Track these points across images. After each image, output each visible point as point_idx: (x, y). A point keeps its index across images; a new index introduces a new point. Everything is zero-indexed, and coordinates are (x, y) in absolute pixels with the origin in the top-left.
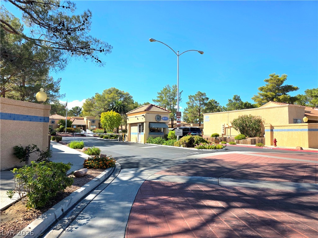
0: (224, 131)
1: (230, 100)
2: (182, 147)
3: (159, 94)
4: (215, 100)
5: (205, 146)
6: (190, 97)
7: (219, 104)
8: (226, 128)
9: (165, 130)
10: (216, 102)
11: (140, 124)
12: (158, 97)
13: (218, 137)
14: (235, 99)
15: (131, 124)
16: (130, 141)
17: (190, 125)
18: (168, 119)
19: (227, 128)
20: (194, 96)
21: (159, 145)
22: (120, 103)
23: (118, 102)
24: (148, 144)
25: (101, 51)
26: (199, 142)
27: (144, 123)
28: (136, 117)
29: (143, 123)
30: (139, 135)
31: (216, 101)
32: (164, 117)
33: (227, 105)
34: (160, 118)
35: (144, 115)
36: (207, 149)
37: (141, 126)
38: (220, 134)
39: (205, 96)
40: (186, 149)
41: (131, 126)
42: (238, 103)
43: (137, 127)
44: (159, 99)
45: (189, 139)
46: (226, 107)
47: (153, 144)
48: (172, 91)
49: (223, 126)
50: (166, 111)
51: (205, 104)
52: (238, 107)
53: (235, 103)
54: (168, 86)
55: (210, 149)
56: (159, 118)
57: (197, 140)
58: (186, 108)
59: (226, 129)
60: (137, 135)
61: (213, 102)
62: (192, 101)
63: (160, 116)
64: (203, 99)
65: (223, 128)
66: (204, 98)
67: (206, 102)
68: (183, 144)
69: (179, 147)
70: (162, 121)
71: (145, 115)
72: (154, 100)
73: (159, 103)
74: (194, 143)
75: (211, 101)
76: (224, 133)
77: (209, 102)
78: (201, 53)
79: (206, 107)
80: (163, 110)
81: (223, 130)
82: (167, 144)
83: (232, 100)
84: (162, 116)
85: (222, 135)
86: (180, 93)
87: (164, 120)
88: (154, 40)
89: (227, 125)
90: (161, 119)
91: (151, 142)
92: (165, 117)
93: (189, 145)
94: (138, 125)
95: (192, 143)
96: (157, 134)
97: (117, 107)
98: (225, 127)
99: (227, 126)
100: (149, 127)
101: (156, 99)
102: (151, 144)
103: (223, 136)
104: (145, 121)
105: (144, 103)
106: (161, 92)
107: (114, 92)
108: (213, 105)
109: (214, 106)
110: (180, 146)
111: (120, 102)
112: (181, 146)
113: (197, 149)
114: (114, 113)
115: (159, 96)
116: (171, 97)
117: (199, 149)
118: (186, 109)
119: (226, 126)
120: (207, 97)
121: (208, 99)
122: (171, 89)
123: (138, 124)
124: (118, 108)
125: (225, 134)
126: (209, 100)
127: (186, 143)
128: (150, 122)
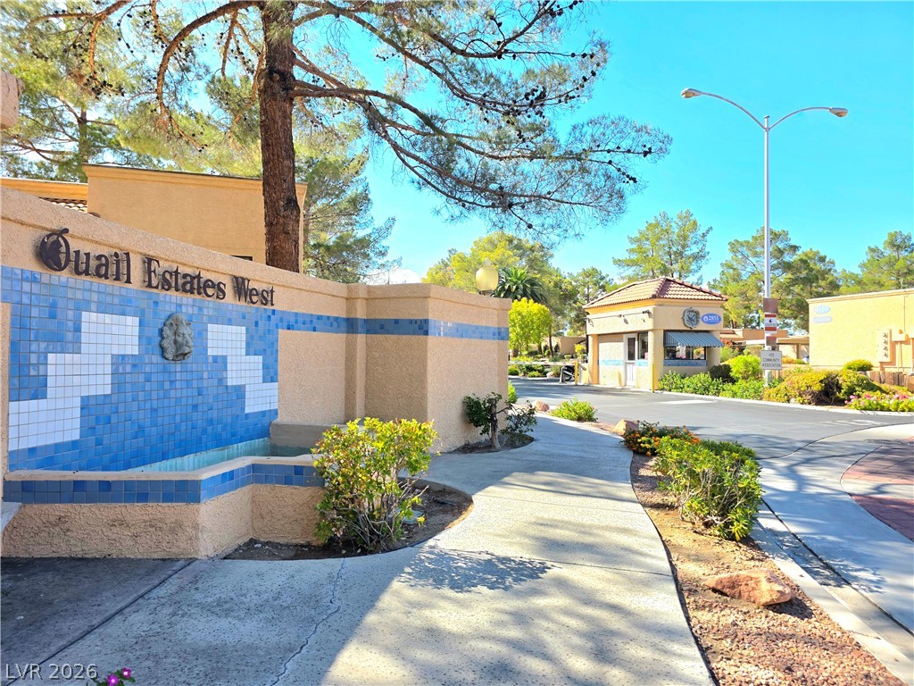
0: (889, 353)
1: (872, 250)
2: (795, 404)
3: (633, 240)
4: (818, 252)
5: (885, 403)
6: (734, 247)
7: (833, 263)
8: (896, 342)
9: (709, 353)
10: (822, 259)
11: (635, 336)
12: (631, 251)
13: (868, 372)
14: (894, 246)
15: (599, 335)
16: (598, 384)
17: (734, 333)
18: (720, 319)
19: (901, 342)
20: (748, 242)
21: (705, 396)
22: (521, 275)
23: (516, 273)
24: (665, 393)
25: (645, 154)
26: (857, 389)
27: (650, 333)
28: (620, 316)
29: (642, 334)
30: (629, 367)
31: (822, 254)
32: (708, 315)
33: (862, 266)
34: (697, 318)
35: (650, 309)
36: (890, 411)
37: (636, 342)
38: (876, 364)
39: (787, 239)
40: (815, 410)
41: (599, 342)
42: (905, 258)
43: (622, 344)
44: (634, 257)
45: (821, 381)
46: (858, 271)
47: (684, 394)
48: (676, 231)
49: (886, 336)
50: (714, 298)
51: (788, 267)
52: (906, 271)
53: (893, 260)
54: (665, 216)
55: (903, 411)
56: (693, 316)
57: (849, 384)
58: (715, 280)
59: (898, 346)
60: (621, 369)
61: (811, 259)
62: (740, 257)
63: (697, 313)
64: (781, 252)
65: (886, 342)
66: (781, 246)
67: (787, 258)
68: (800, 395)
69: (786, 405)
70: (701, 326)
71: (651, 311)
72: (620, 260)
73: (633, 268)
74: (840, 392)
75: (806, 255)
76: (888, 360)
77: (802, 261)
78: (840, 113)
79: (790, 276)
80: (702, 293)
81: (886, 348)
82: (736, 394)
83: (881, 248)
84: (703, 312)
85: (879, 365)
86: (704, 235)
87: (708, 322)
88: (696, 93)
89: (901, 332)
90: (700, 320)
91: (677, 388)
92: (711, 315)
93: (823, 398)
94: (625, 338)
95: (834, 394)
96: (686, 365)
97: (515, 287)
98: (894, 339)
99: (902, 338)
100: (664, 344)
101: (625, 256)
102: (674, 393)
103: (882, 369)
104: (651, 328)
105: (580, 271)
106: (638, 235)
107: (503, 244)
108: (812, 270)
109: (818, 271)
110: (788, 401)
111: (523, 271)
112: (792, 400)
113: (858, 412)
114: (529, 305)
115: (634, 246)
116: (674, 249)
117: (865, 409)
118: (712, 283)
119: (897, 337)
120: (793, 243)
121: (794, 248)
122: (673, 224)
123: (624, 335)
124: (517, 288)
125: (892, 363)
126: (799, 252)
127: (813, 393)
128: (665, 331)
